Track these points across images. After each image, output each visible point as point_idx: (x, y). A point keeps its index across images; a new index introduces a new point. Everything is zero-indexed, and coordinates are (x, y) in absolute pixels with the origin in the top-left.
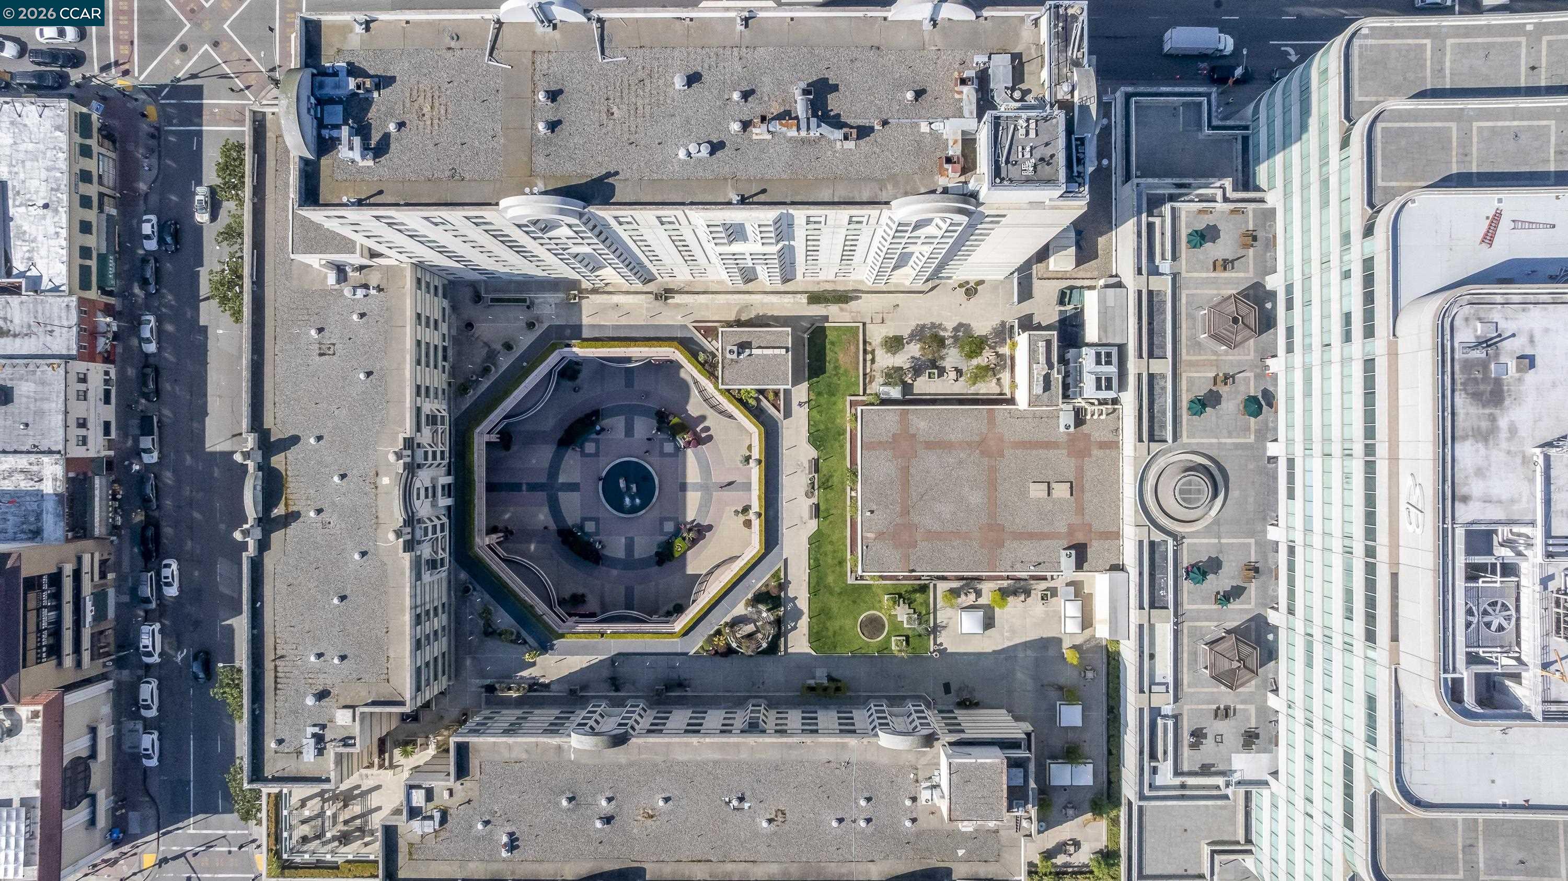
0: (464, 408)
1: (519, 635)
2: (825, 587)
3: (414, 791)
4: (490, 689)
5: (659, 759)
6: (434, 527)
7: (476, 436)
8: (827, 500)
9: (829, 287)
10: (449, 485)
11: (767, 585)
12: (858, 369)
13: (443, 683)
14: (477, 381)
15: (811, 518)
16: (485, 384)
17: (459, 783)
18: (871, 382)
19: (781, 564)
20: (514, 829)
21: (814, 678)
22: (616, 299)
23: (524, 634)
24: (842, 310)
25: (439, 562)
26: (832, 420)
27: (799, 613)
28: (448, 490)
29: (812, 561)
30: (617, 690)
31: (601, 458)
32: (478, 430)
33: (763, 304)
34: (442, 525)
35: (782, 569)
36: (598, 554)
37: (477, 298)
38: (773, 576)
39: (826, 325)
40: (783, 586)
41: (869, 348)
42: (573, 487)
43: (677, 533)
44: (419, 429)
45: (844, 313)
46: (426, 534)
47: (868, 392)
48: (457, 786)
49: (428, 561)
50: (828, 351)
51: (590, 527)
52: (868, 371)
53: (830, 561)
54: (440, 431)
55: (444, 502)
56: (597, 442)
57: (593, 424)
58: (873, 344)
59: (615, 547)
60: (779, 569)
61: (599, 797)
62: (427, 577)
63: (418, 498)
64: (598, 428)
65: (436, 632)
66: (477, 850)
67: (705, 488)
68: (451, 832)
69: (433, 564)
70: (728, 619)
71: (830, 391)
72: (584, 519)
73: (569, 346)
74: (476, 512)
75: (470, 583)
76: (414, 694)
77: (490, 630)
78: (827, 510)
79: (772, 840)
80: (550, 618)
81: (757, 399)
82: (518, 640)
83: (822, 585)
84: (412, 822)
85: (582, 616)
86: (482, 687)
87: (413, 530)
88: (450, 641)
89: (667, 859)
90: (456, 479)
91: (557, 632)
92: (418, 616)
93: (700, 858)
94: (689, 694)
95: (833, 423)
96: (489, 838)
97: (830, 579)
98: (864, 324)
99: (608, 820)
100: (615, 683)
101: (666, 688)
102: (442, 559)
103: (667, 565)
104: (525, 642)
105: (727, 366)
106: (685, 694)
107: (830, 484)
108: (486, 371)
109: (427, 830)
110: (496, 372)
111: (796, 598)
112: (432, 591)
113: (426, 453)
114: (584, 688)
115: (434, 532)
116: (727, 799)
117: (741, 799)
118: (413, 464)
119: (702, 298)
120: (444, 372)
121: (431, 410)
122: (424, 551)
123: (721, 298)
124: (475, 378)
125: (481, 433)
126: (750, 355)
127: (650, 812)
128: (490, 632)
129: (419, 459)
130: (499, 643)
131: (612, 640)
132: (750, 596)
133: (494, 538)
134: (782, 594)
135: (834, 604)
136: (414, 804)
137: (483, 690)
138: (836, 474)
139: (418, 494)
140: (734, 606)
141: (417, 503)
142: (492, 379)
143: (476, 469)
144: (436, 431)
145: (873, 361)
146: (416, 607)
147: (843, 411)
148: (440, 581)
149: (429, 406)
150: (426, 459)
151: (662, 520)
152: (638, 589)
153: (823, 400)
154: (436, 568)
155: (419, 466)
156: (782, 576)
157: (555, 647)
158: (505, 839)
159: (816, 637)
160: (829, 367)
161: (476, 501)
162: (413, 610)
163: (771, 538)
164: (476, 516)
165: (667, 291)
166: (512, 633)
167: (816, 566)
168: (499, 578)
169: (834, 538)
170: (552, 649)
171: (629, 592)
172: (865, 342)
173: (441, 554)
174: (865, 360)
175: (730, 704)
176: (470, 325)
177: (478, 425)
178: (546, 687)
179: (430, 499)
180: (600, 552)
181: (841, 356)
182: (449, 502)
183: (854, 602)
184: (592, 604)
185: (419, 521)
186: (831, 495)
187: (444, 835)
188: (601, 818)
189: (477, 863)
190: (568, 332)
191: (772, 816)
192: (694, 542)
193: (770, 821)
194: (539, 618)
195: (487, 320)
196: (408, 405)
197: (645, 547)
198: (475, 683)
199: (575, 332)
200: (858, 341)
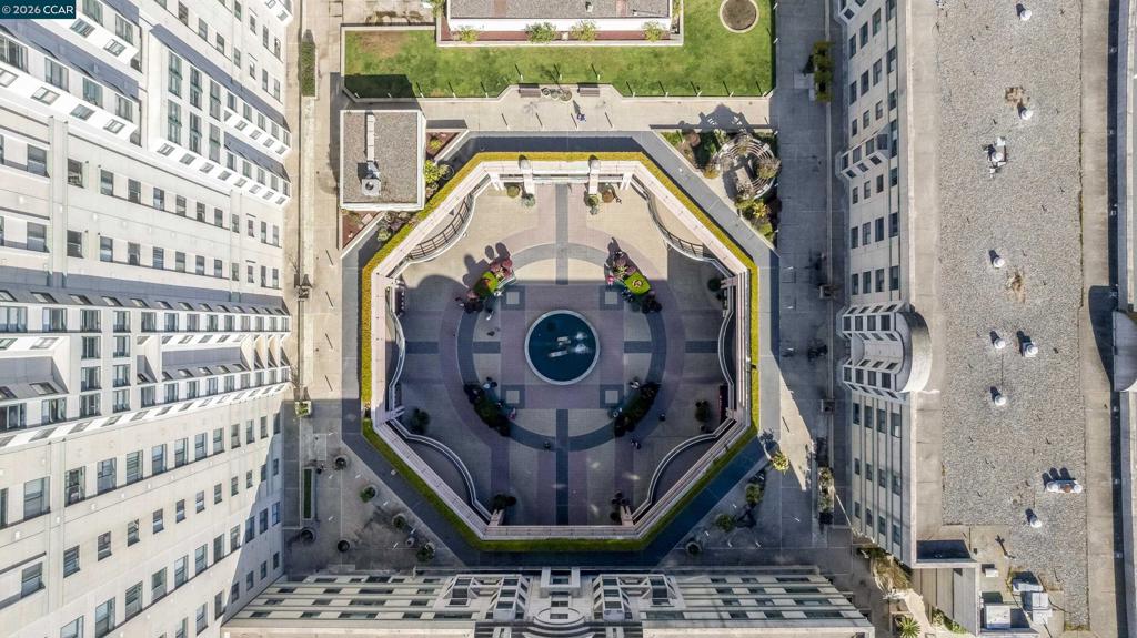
0: (452, 554)
1: (754, 480)
2: (687, 75)
3: (988, 622)
4: (825, 518)
5: (937, 268)
6: (607, 593)
7: (488, 538)
8: (574, 73)
9: (295, 71)
10: (553, 573)
11: (686, 152)
12: (401, 33)
13: (817, 580)
14: (416, 536)
15: (597, 93)
16: (420, 525)
17: (973, 556)
18: (419, 17)
19: (658, 133)
20: (1038, 476)
21: (807, 91)
22: (308, 351)
23: (751, 474)
24: (324, 55)
25: (656, 587)
26: (468, 65)
27: (722, 110)
28: (560, 575)
29: (654, 93)
30: (825, 349)
31: (526, 384)
32: (481, 535)
33: (316, 159)
34: (606, 582)
35: (664, 131)
36: (645, 386)
37: (307, 536)
38: (674, 143)
39: (343, 75)
40: (687, 131)
41: (375, 20)
42: (562, 417)
43: (620, 288)
44: (468, 616)
45: (330, 52)
46: (617, 605)
47: (432, 20)
48: (980, 558)
49: (655, 602)
50: (378, 73)
51: (612, 397)
52: (404, 20)
53: (654, 69)
54: (479, 586)
55: (575, 579)
56: (505, 389)
57: (482, 391)
58: (369, 14)
59: (636, 365)
60: (665, 135)
61: (991, 353)
62: (678, 604)
63: (566, 616)
64: (487, 386)
65: (753, 591)
66: (1070, 529)
67: (563, 251)
68: (1044, 567)
69: (660, 595)
70: (730, 204)
71: (431, 69)
72: (603, 404)
73: (368, 414)
74: (591, 537)
75: (685, 545)
76: (846, 622)
77: (746, 519)
78: (587, 73)
79: (1049, 107)
80: (732, 438)
81: (441, 163)
82: (760, 480)
83: (685, 80)
84: (1032, 625)
85: (725, 404)
86: (822, 529)
87: (610, 624)
88: (761, 573)
89: (1078, 256)
90: (547, 565)
91: (749, 429)
92: (734, 616)
93: (1076, 210)
94: (830, 254)
95: (472, 64)
96: (1053, 512)
97: (678, 69)
98: (343, 25)
99: (1023, 340)
100: (816, 352)
101: (820, 285)
102: (653, 583)
103: (661, 299)
104: (762, 471)
105: (392, 196)
106: (830, 260)
107: (552, 69)
108: (400, 524)
109: (1045, 604)
110: (404, 511)
111: (701, 115)
112: (697, 597)
113: (501, 605)
114: (822, 393)
115: (615, 593)
116: (993, 170)
117: (992, 150)
118: (515, 625)
119: (308, 237)
120: (402, 581)
121: (446, 597)
122: (642, 608)
123: (309, 213)
124: (411, 540)
125: (485, 532)
126: (376, 164)
127: (1012, 280)
128: (749, 519)
129: (508, 615)
130: (764, 505)
131: (760, 355)
132: (699, 174)
133: (626, 516)
134: (698, 131)
135: (710, 64)
136: (1008, 621)
137: (826, 527)
138: (540, 61)
139: (560, 616)
140: (712, 196)
141: (573, 617)
142: (414, 516)
143: (532, 538)
144: (477, 592)
145: (392, 14)
146: (721, 619)
147: (457, 51)
148: (682, 586)
149: (440, 602)
150: (509, 605)
151: (604, 306)
152: (690, 336)
153: (441, 77)
154: (665, 590)
155: (519, 615)
156: (674, 131)
157: (768, 432)
158: (1055, 488)
159: (752, 88)
160: (398, 70)
161: (574, 537)
162: (727, 623)
163: (624, 145)
164: (594, 537)
165: (297, 282)
166: (752, 488)
167: (659, 87)
168: (678, 507)
169: (624, 63)
170: (771, 436)
171: (694, 347)
172: (367, 24)
173: (646, 582)
174: (391, 24)
175: (842, 201)
176: (342, 546)
177: (473, 534)
178: (820, 443)
179: (569, 599)
180: (643, 383)
181: (384, 55)
182: (575, 573)
183: (708, 37)
184: (710, 394)
185: (598, 615)
186: (567, 67)
187: (1048, 578)
188: (1022, 351)
189: (1091, 528)
190: (351, 417)
191: (1015, 107)
192: (630, 265)
193: (1021, 109)
194: (731, 452)
195: (336, 522)
196: (427, 632)
197: (636, 328)
198: (817, 538)
199: (351, 408)
200: (365, 33)
